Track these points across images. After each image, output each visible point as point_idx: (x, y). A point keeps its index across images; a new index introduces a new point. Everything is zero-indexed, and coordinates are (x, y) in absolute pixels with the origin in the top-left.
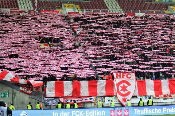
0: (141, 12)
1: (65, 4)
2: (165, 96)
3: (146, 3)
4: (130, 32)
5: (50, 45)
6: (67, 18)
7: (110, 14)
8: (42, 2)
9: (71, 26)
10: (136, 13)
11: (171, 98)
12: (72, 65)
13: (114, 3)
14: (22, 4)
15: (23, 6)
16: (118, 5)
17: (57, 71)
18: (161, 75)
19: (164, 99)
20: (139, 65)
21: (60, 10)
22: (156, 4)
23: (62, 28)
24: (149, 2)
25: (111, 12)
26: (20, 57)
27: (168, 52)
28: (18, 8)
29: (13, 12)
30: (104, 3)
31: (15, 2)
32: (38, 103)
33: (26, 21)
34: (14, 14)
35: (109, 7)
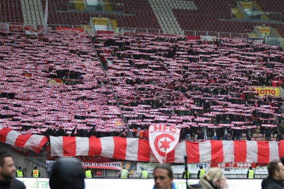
0: (211, 35)
1: (94, 18)
2: (227, 165)
3: (220, 20)
4: (188, 65)
5: (64, 81)
6: (94, 40)
7: (161, 36)
8: (59, 13)
9: (99, 52)
10: (201, 36)
11: (236, 168)
12: (93, 113)
13: (171, 19)
14: (29, 16)
15: (30, 19)
16: (177, 23)
17: (69, 121)
18: (226, 132)
19: (225, 170)
20: (194, 117)
21: (85, 27)
22: (235, 23)
23: (85, 56)
24: (226, 18)
25: (165, 33)
26: (16, 98)
27: (241, 99)
28: (22, 21)
29: (14, 27)
30: (155, 18)
31: (18, 13)
32: (36, 168)
33: (31, 43)
34: (15, 31)
35: (162, 26)
